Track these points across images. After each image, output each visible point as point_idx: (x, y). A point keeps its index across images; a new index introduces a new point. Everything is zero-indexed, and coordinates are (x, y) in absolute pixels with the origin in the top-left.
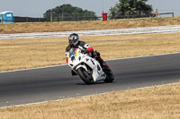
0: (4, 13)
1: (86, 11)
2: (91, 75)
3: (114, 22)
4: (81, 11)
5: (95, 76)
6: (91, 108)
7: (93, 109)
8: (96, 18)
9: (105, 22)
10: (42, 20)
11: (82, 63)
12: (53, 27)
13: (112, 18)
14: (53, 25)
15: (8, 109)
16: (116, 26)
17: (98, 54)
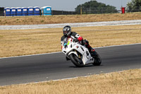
0: (44, 7)
1: (108, 6)
2: (81, 59)
3: (131, 14)
4: (104, 6)
5: (85, 60)
6: (112, 83)
7: (114, 83)
8: (116, 11)
9: (123, 15)
10: (74, 13)
11: (74, 50)
12: (83, 19)
13: (129, 11)
14: (82, 17)
15: (47, 83)
16: (133, 18)
17: (87, 42)
